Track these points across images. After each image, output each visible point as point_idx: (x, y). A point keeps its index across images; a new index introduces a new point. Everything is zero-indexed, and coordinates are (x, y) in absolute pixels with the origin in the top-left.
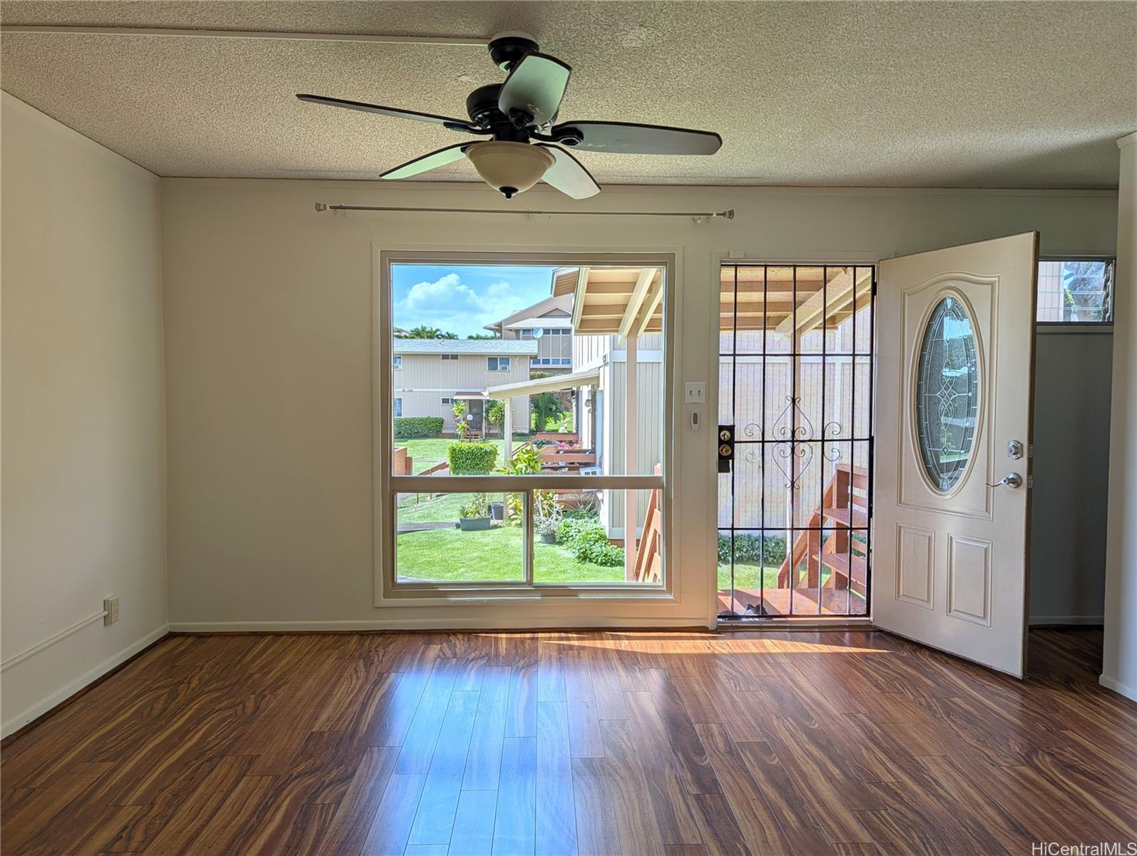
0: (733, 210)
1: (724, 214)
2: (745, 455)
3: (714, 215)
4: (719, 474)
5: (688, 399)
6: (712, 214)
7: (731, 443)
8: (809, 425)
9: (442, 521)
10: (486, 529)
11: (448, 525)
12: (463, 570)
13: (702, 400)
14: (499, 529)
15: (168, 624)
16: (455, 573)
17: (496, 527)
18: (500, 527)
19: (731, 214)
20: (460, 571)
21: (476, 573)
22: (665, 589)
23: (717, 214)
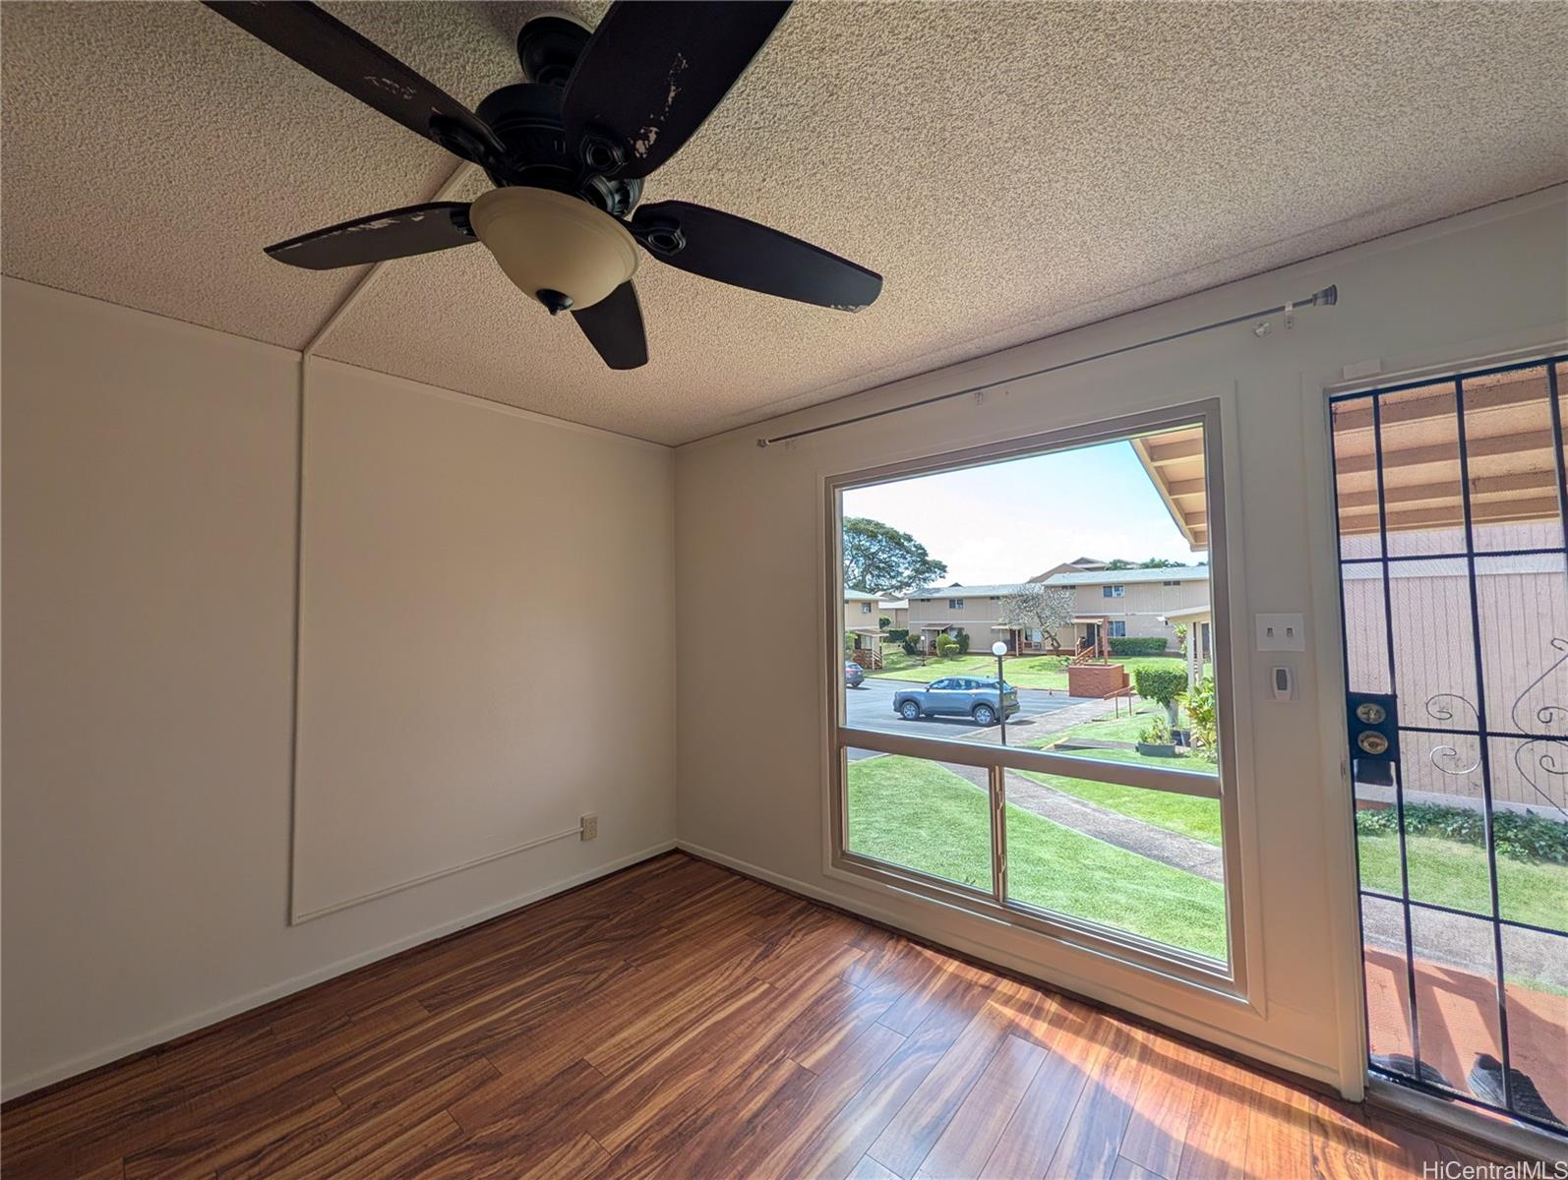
0: (1334, 286)
1: (1313, 300)
3: (1289, 308)
6: (1283, 308)
7: (1389, 728)
9: (1126, 741)
10: (1168, 756)
11: (1129, 745)
12: (1127, 799)
13: (1299, 645)
14: (1183, 759)
15: (676, 839)
16: (1117, 801)
17: (1180, 756)
18: (1186, 757)
19: (1331, 295)
20: (1124, 799)
21: (1140, 805)
22: (1232, 980)
23: (1294, 305)
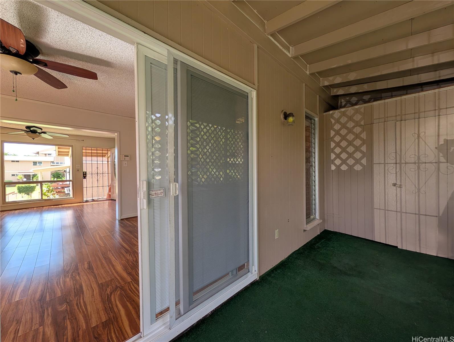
2: (88, 176)
4: (84, 179)
5: (76, 167)
7: (86, 174)
8: (100, 171)
13: (79, 167)
22: (72, 197)
23: (81, 140)
